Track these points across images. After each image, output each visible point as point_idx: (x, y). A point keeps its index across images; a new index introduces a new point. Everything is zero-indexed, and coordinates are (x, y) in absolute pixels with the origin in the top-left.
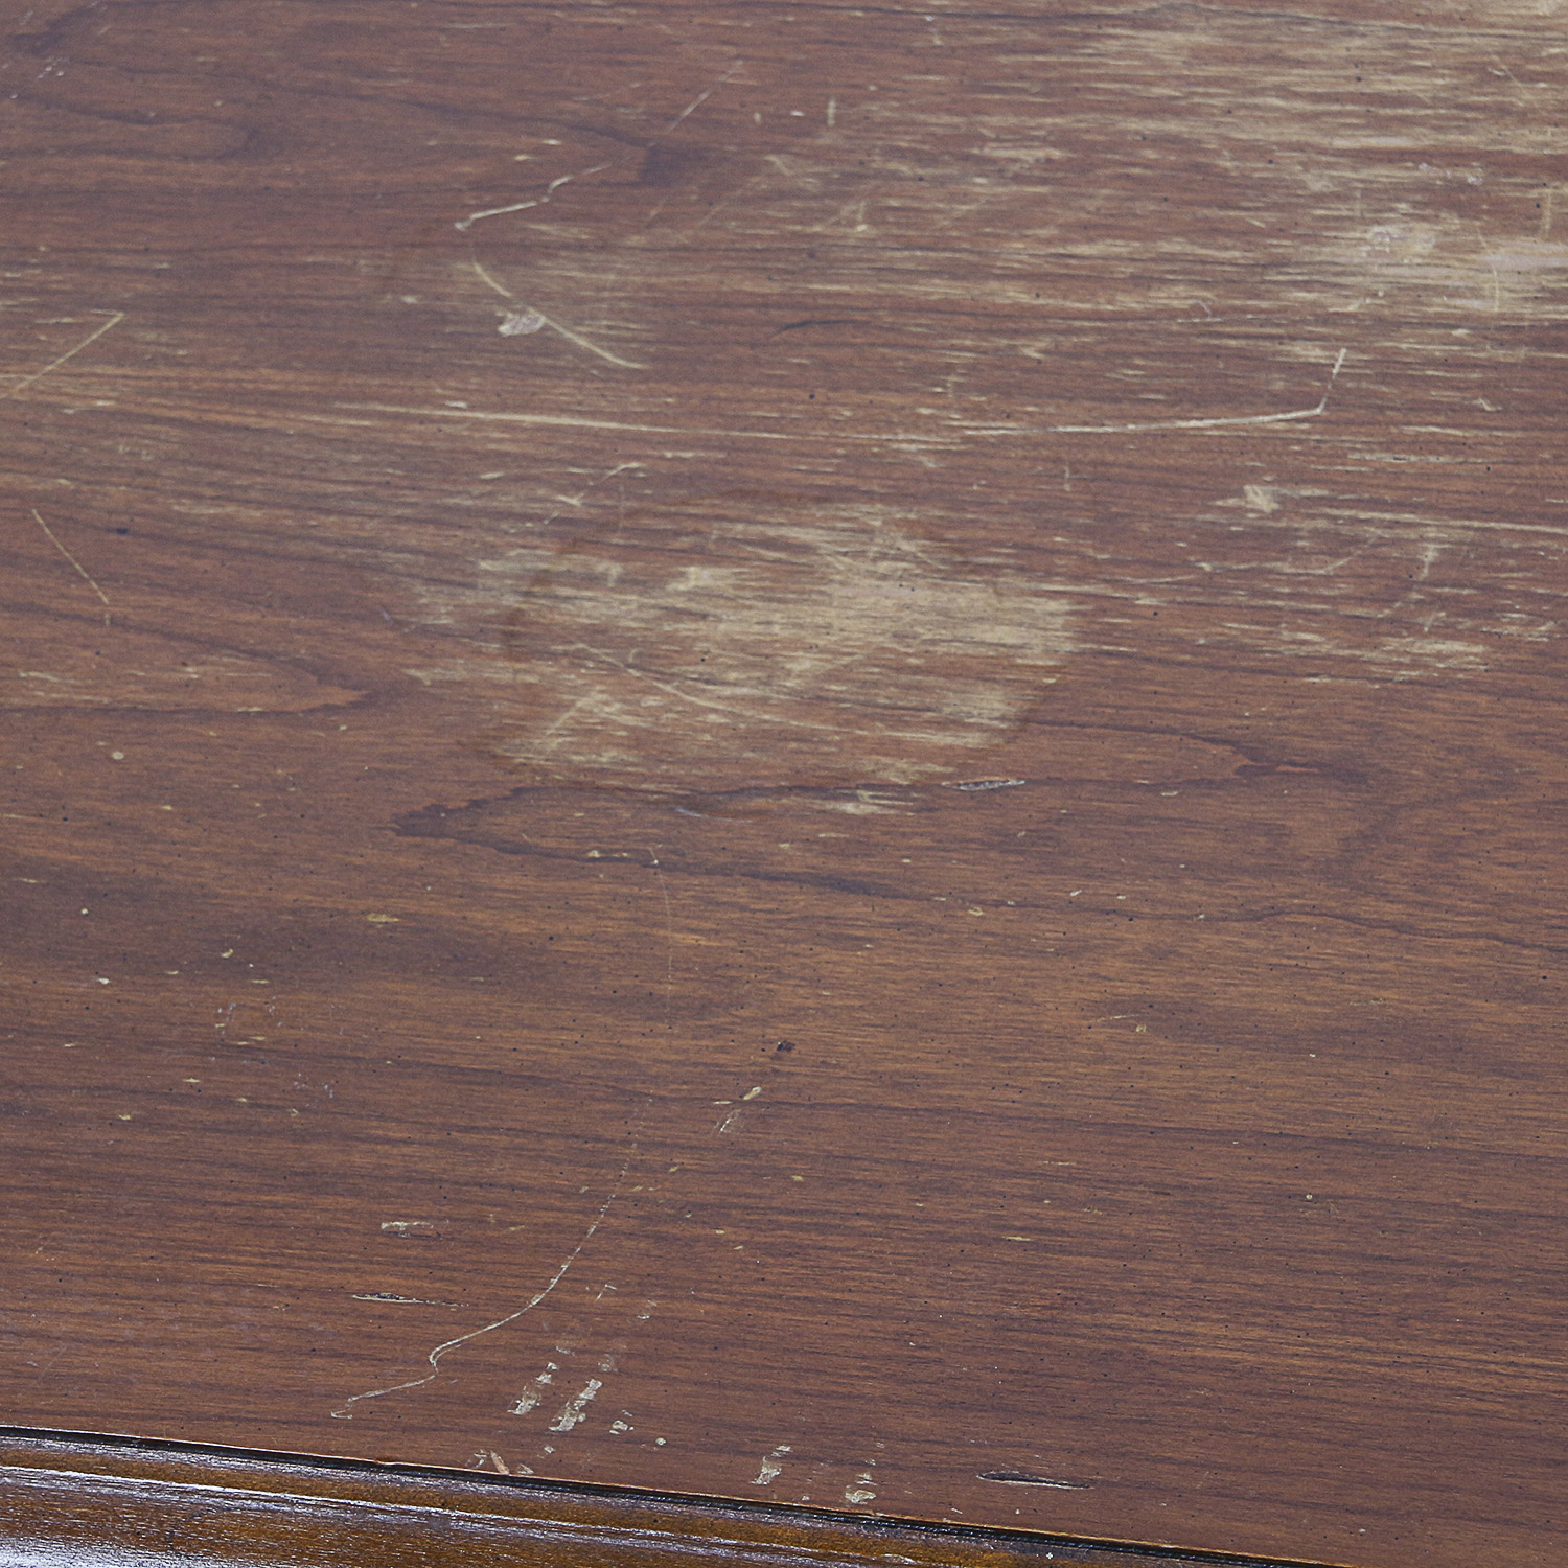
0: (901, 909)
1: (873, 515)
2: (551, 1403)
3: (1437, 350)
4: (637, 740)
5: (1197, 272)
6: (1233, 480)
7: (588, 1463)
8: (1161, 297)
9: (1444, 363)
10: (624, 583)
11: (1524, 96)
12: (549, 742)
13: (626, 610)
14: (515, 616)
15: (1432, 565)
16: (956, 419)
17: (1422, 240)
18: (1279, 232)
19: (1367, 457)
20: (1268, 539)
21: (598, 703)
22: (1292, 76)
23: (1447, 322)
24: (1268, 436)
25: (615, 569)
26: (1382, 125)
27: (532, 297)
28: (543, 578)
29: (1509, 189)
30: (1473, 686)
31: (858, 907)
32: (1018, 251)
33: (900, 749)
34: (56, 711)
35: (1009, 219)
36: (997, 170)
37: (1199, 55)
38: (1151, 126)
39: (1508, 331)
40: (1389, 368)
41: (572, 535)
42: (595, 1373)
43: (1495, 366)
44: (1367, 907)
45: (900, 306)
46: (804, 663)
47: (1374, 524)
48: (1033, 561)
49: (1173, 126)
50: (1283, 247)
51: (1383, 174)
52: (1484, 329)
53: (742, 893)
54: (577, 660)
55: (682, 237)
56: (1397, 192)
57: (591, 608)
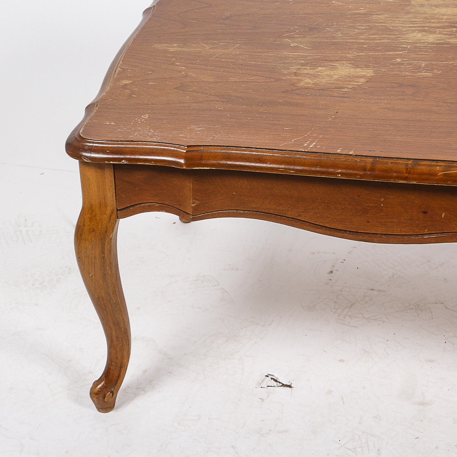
0: (352, 99)
1: (345, 62)
2: (309, 145)
3: (423, 45)
4: (313, 84)
5: (388, 39)
6: (395, 58)
7: (314, 150)
8: (383, 41)
9: (424, 47)
10: (310, 69)
11: (433, 21)
12: (302, 84)
13: (311, 72)
14: (296, 72)
15: (424, 66)
16: (355, 53)
17: (420, 35)
18: (399, 34)
19: (413, 56)
20: (399, 64)
21: (308, 80)
22: (400, 19)
23: (424, 43)
24: (400, 54)
25: (309, 68)
26: (413, 24)
27: (295, 42)
28: (299, 69)
29: (432, 29)
30: (431, 77)
31: (346, 99)
32: (362, 37)
33: (350, 84)
34: (235, 82)
35: (361, 34)
36: (359, 29)
37: (386, 17)
38: (380, 25)
39: (433, 43)
40: (416, 47)
41: (302, 65)
42: (315, 142)
43: (431, 47)
44: (417, 98)
45: (346, 42)
46: (336, 76)
47: (415, 62)
48: (367, 66)
49: (383, 24)
50: (400, 36)
51: (414, 28)
52: (429, 43)
53: (330, 98)
54: (304, 77)
55: (315, 36)
56: (415, 30)
57: (306, 72)
